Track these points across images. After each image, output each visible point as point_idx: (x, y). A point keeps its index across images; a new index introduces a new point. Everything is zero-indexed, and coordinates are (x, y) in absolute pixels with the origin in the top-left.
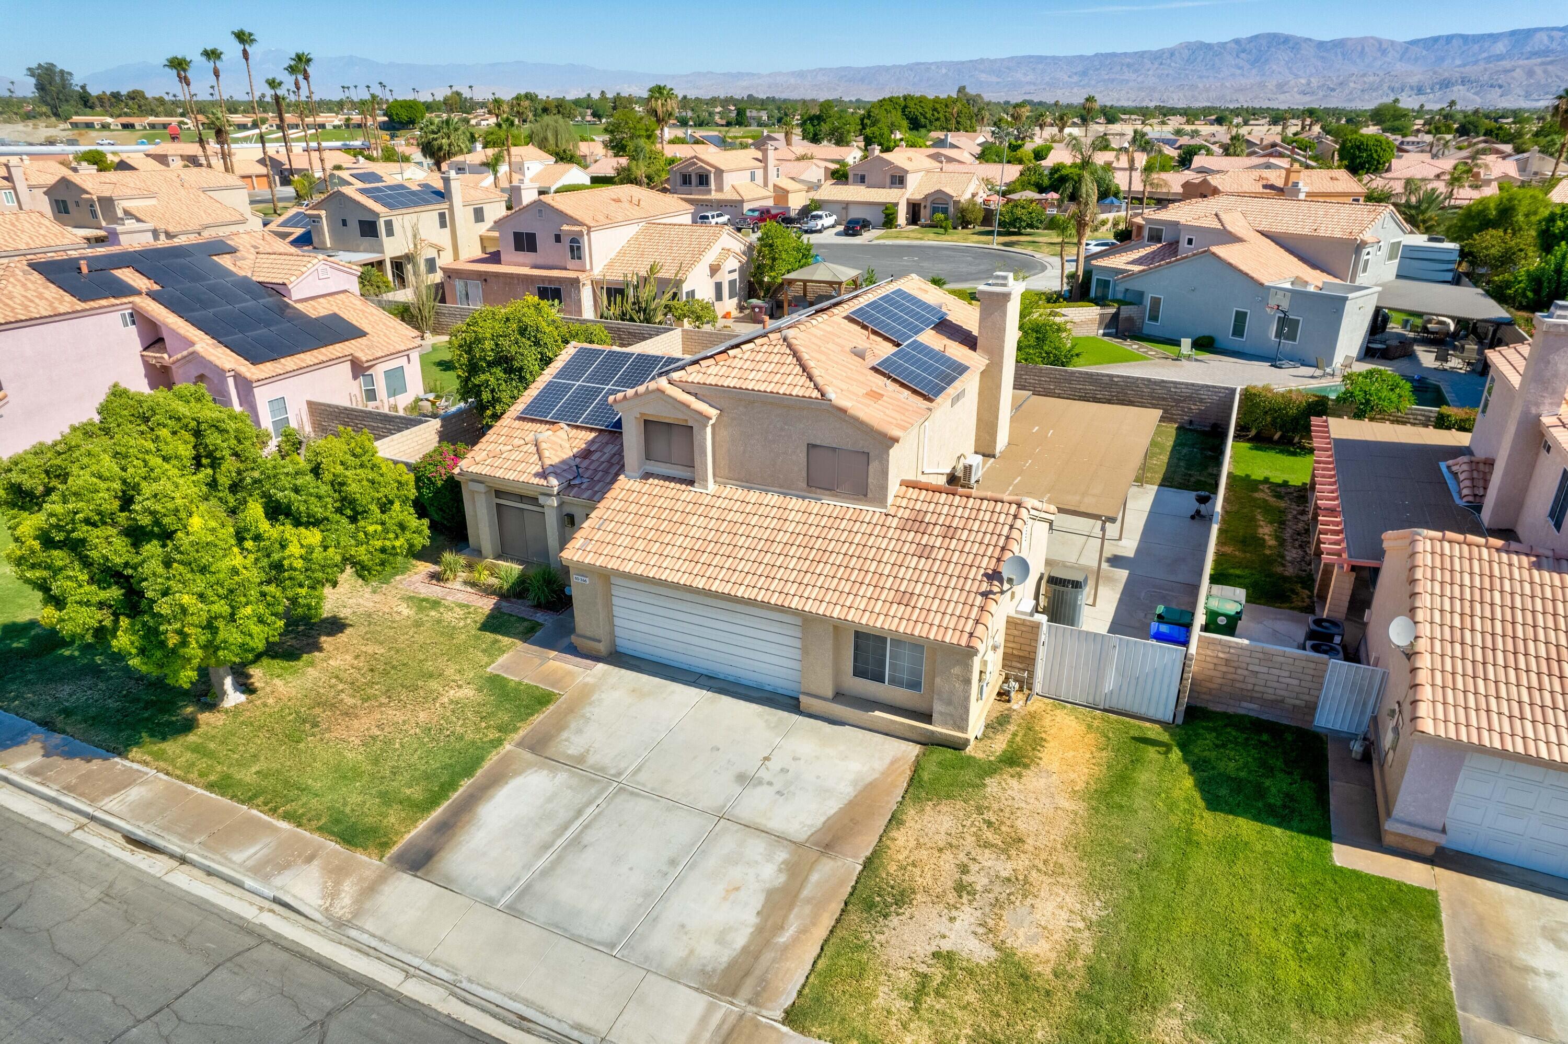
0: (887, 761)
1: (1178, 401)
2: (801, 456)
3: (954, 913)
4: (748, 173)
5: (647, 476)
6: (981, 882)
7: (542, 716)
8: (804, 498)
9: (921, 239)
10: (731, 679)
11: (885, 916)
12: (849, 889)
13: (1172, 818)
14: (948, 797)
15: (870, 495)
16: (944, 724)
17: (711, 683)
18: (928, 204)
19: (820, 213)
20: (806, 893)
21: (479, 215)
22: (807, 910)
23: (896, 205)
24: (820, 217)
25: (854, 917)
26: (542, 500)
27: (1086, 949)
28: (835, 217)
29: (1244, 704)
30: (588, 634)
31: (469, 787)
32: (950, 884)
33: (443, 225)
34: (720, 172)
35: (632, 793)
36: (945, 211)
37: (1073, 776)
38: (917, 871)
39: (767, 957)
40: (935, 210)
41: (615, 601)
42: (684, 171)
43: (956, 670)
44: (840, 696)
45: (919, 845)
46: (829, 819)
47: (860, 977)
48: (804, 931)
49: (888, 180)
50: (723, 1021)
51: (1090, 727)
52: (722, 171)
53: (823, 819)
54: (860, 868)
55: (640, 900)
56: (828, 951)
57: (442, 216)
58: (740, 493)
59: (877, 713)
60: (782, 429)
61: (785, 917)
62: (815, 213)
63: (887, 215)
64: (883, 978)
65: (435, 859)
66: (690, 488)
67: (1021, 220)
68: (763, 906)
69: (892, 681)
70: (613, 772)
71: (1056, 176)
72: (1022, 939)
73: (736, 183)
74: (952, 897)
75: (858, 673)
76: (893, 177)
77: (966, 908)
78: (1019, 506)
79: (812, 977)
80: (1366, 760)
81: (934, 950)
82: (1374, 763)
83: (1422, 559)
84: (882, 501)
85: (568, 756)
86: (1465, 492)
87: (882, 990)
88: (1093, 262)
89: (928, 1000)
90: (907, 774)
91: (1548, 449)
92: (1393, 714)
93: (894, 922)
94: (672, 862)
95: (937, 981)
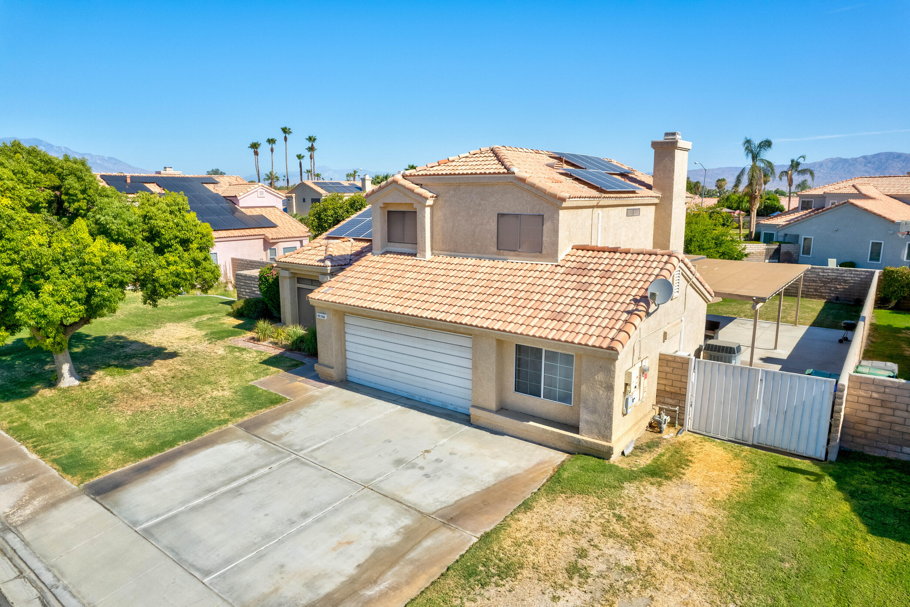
0: (534, 462)
1: (825, 283)
2: (493, 225)
3: (560, 593)
5: (385, 252)
6: (596, 568)
7: (268, 410)
8: (494, 260)
10: (424, 400)
12: (457, 557)
14: (582, 492)
15: (544, 251)
16: (590, 433)
17: (407, 402)
20: (413, 555)
22: (408, 569)
25: (451, 581)
30: (327, 363)
31: (183, 446)
32: (563, 564)
35: (303, 463)
37: (715, 490)
38: (531, 549)
41: (348, 338)
43: (600, 377)
44: (502, 408)
45: (541, 528)
46: (462, 499)
48: (395, 588)
51: (737, 456)
53: (456, 499)
54: (475, 540)
55: (258, 539)
59: (531, 423)
60: (480, 205)
61: (383, 573)
66: (414, 258)
68: (367, 561)
69: (549, 396)
70: (297, 448)
74: (561, 578)
75: (518, 389)
77: (575, 590)
78: (671, 256)
84: (554, 255)
85: (270, 435)
88: (762, 222)
90: (549, 474)
93: (491, 591)
94: (305, 514)
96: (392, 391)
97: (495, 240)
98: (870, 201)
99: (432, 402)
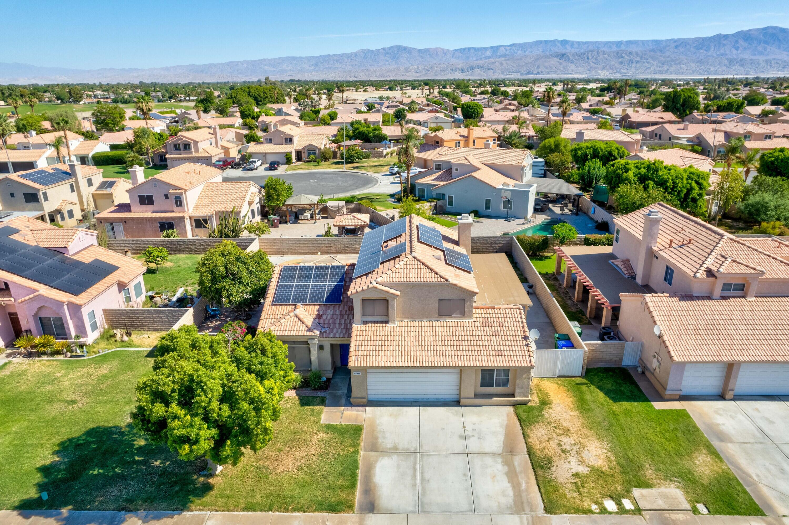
0: (505, 416)
1: (491, 244)
2: (437, 305)
3: (568, 460)
4: (208, 141)
5: (365, 323)
6: (568, 448)
7: (364, 436)
8: (438, 320)
9: (308, 169)
10: (425, 400)
11: (549, 468)
12: (530, 464)
13: (605, 409)
14: (536, 422)
15: (465, 315)
16: (520, 396)
17: (417, 403)
18: (306, 151)
19: (254, 160)
20: (518, 470)
21: (90, 183)
22: (523, 475)
23: (291, 153)
24: (255, 162)
25: (540, 472)
26: (309, 342)
27: (613, 458)
28: (261, 161)
29: (600, 364)
30: (359, 396)
31: (361, 473)
32: (560, 451)
33: (73, 190)
34: (196, 143)
35: (427, 455)
36: (314, 154)
37: (567, 403)
38: (547, 450)
39: (524, 495)
40: (309, 154)
41: (368, 379)
42: (176, 143)
43: (525, 375)
44: (477, 396)
45: (540, 442)
47: (558, 491)
48: (527, 483)
49: (284, 141)
50: (528, 521)
51: (558, 384)
52: (197, 142)
53: (502, 443)
54: (528, 456)
55: (466, 492)
56: (541, 486)
57: (72, 186)
58: (410, 323)
59: (494, 398)
60: (427, 295)
61: (518, 480)
62: (251, 160)
63: (288, 158)
64: (564, 488)
65: (376, 505)
66: (387, 325)
67: (354, 156)
68: (508, 479)
69: (498, 385)
70: (413, 449)
71: (357, 132)
72: (593, 462)
73: (204, 147)
74: (563, 455)
75: (482, 385)
76: (286, 140)
77: (570, 457)
78: (519, 309)
79: (543, 496)
80: (643, 373)
81: (571, 474)
82: (647, 373)
83: (650, 304)
84: (470, 316)
85: (390, 449)
86: (626, 272)
87: (567, 492)
88: (416, 181)
89: (582, 490)
90: (516, 418)
91: (657, 258)
92: (654, 356)
93: (553, 469)
94: (465, 475)
95: (579, 483)
97: (437, 311)
98: (479, 172)
99: (430, 400)
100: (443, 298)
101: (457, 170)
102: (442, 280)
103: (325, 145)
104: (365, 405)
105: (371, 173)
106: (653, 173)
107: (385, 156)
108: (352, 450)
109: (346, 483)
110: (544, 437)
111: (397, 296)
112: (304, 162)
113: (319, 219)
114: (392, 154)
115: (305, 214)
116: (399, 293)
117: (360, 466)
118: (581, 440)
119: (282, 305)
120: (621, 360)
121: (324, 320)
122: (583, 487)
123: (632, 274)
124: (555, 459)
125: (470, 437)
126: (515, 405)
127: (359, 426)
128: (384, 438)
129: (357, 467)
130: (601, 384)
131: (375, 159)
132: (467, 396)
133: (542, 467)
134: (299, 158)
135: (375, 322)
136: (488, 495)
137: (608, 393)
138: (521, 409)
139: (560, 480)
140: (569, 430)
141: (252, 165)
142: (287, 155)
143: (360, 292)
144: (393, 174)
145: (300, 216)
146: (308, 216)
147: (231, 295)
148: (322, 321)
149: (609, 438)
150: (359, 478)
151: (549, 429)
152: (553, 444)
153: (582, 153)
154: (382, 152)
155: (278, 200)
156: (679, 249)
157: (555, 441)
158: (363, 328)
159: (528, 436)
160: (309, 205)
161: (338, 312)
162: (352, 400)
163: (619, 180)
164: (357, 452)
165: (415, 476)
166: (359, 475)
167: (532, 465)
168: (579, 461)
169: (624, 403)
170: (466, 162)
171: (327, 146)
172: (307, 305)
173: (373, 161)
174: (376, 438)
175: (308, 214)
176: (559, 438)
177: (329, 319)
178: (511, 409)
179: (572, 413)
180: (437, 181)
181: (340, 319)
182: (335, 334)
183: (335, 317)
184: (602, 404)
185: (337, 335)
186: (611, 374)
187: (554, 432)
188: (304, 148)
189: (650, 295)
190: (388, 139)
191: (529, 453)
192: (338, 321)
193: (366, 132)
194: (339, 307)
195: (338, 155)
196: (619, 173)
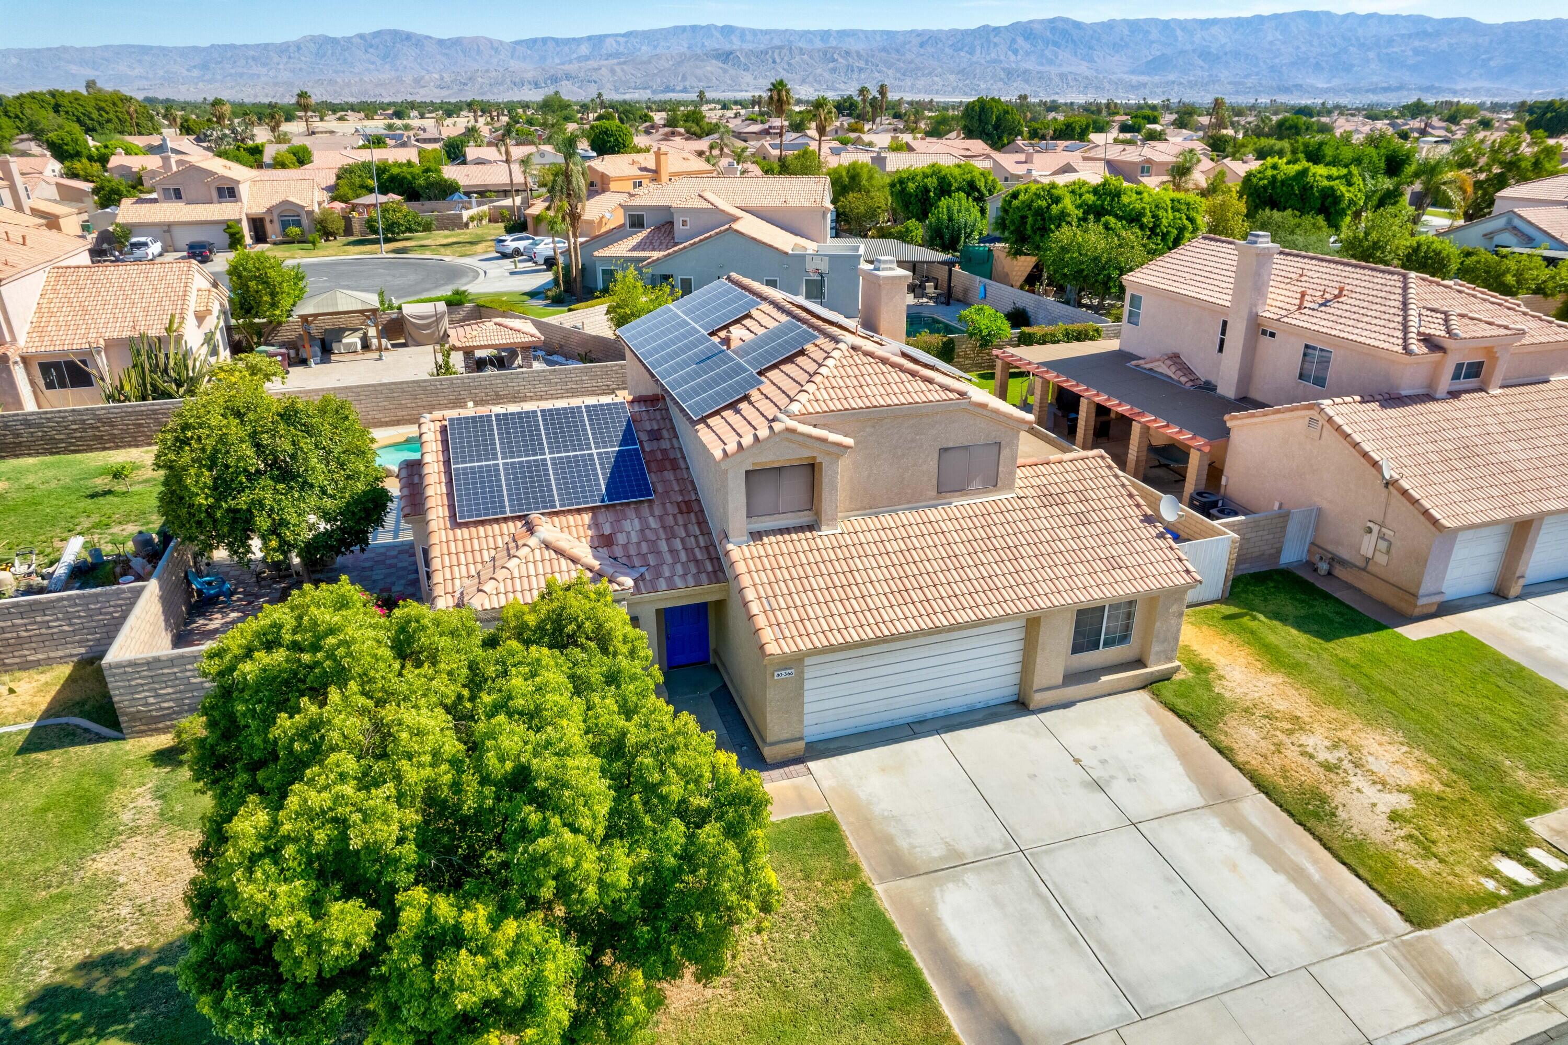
0: (1145, 712)
2: (933, 464)
3: (1354, 786)
7: (849, 841)
8: (935, 507)
10: (940, 714)
11: (1334, 815)
12: (1283, 814)
13: (1326, 657)
14: (1222, 715)
15: (999, 484)
16: (1158, 663)
18: (275, 218)
19: (143, 239)
20: (1269, 834)
22: (1291, 845)
23: (238, 222)
24: (145, 244)
25: (1321, 829)
27: (1433, 761)
30: (786, 736)
31: (916, 947)
35: (1046, 852)
36: (298, 224)
37: (1244, 660)
38: (1293, 774)
39: (1331, 893)
40: (285, 225)
44: (1069, 679)
46: (1189, 777)
47: (1393, 864)
48: (1314, 862)
49: (215, 194)
50: (1394, 959)
53: (1187, 779)
54: (1262, 796)
55: (1205, 924)
56: (1352, 863)
59: (1104, 678)
60: (913, 441)
61: (1292, 861)
62: (134, 240)
63: (232, 235)
64: (1400, 855)
66: (813, 533)
67: (399, 225)
68: (1268, 864)
69: (1109, 643)
70: (999, 846)
72: (1403, 778)
74: (1335, 777)
75: (1077, 649)
76: (220, 191)
77: (1351, 779)
78: (1102, 457)
79: (1375, 885)
80: (1329, 573)
81: (1384, 816)
82: (1339, 571)
83: (1338, 420)
84: (1010, 486)
85: (941, 859)
86: (1183, 379)
87: (1412, 862)
88: (596, 253)
89: (1434, 849)
90: (1170, 715)
91: (1272, 335)
92: (1370, 531)
93: (1342, 814)
94: (1169, 880)
95: (1417, 833)
96: (889, 724)
97: (935, 482)
98: (741, 222)
99: (953, 711)
100: (951, 445)
101: (684, 223)
102: (951, 395)
103: (320, 204)
104: (799, 760)
105: (450, 258)
106: (1112, 200)
107: (467, 225)
108: (847, 887)
109: (896, 990)
110: (1263, 743)
111: (847, 447)
112: (275, 243)
113: (387, 349)
114: (481, 220)
115: (345, 341)
116: (849, 441)
117: (899, 927)
118: (1338, 734)
119: (482, 523)
120: (1279, 552)
121: (625, 546)
122: (1433, 842)
123: (1198, 382)
124: (1327, 789)
125: (1108, 782)
126: (1150, 684)
127: (823, 817)
128: (908, 833)
129: (895, 935)
130: (1271, 607)
131: (446, 232)
132: (1046, 683)
133: (1316, 815)
134: (260, 236)
135: (781, 531)
136: (1259, 918)
137: (1301, 624)
138: (1167, 690)
139: (1377, 836)
140: (1298, 718)
141: (138, 253)
142: (229, 227)
143: (751, 447)
144: (504, 256)
145: (334, 345)
146: (356, 343)
147: (283, 523)
148: (618, 551)
149: (1391, 719)
150: (919, 962)
151: (1258, 724)
152: (1292, 753)
153: (917, 187)
154: (460, 217)
155: (274, 305)
156: (1323, 308)
157: (1293, 748)
158: (757, 549)
159: (1231, 750)
160: (362, 312)
161: (653, 523)
162: (767, 751)
163: (1044, 220)
164: (864, 890)
165: (1058, 917)
166: (914, 954)
167: (1291, 815)
168: (1374, 783)
169: (1348, 639)
170: (705, 205)
171: (326, 205)
172: (557, 513)
173: (441, 237)
174: (889, 840)
175: (353, 339)
176: (1294, 738)
177: (639, 544)
178: (1143, 697)
179: (1273, 680)
180: (644, 250)
181: (667, 540)
182: (670, 580)
183: (651, 536)
184: (1311, 649)
185: (678, 582)
186: (1272, 584)
187: (1275, 729)
188: (269, 210)
189: (1329, 402)
190: (462, 190)
191: (1262, 786)
192: (663, 546)
193: (409, 177)
194: (651, 507)
195: (356, 226)
196: (1040, 208)
